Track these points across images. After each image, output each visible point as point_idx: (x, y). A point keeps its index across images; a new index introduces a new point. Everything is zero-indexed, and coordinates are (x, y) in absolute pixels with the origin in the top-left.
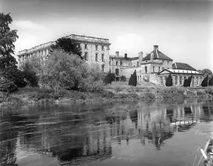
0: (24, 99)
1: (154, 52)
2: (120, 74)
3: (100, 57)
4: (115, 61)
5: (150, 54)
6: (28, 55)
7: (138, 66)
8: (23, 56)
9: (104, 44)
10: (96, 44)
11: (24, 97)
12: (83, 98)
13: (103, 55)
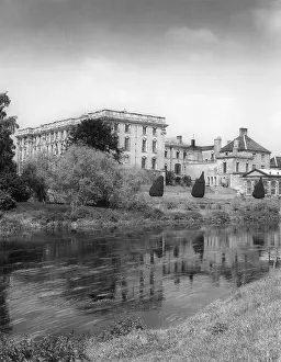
0: (25, 222)
1: (240, 138)
2: (183, 173)
3: (149, 145)
4: (174, 151)
5: (233, 142)
6: (33, 136)
7: (212, 161)
8: (25, 138)
9: (158, 125)
10: (145, 125)
11: (25, 218)
12: (114, 219)
13: (154, 143)
